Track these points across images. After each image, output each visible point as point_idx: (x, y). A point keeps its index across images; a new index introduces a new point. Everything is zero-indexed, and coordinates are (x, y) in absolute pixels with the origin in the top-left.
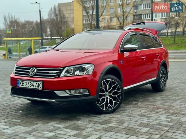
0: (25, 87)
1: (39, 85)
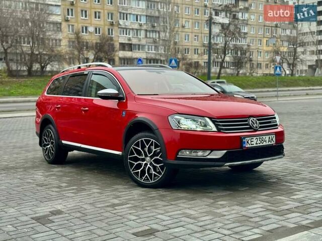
0: (255, 145)
1: (272, 140)
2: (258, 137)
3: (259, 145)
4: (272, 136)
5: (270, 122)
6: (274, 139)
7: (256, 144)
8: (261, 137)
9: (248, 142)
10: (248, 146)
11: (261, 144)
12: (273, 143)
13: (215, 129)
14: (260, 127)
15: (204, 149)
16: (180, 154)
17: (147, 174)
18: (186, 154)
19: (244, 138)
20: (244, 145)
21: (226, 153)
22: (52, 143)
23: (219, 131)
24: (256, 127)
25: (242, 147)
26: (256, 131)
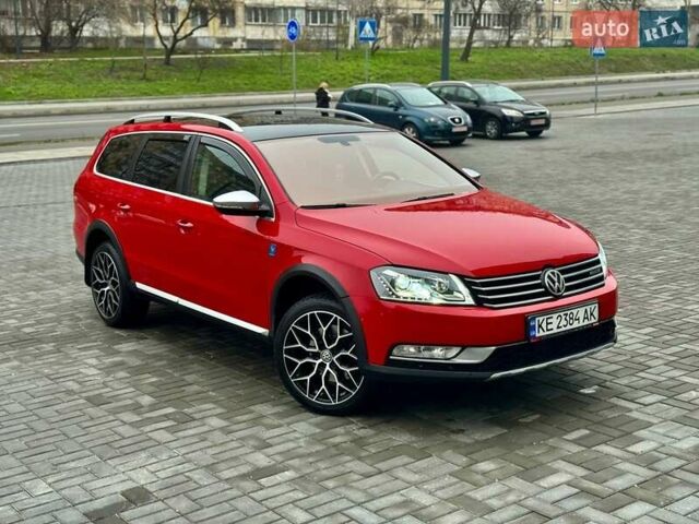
0: (555, 331)
1: (592, 314)
2: (562, 314)
3: (564, 329)
4: (593, 306)
5: (587, 275)
6: (596, 314)
7: (558, 327)
8: (569, 312)
9: (540, 326)
10: (542, 334)
11: (569, 327)
12: (593, 321)
13: (470, 301)
14: (568, 289)
15: (447, 344)
16: (395, 351)
17: (323, 386)
18: (409, 352)
19: (534, 319)
20: (532, 334)
21: (495, 352)
22: (114, 284)
23: (479, 303)
24: (559, 291)
25: (527, 337)
26: (557, 298)
